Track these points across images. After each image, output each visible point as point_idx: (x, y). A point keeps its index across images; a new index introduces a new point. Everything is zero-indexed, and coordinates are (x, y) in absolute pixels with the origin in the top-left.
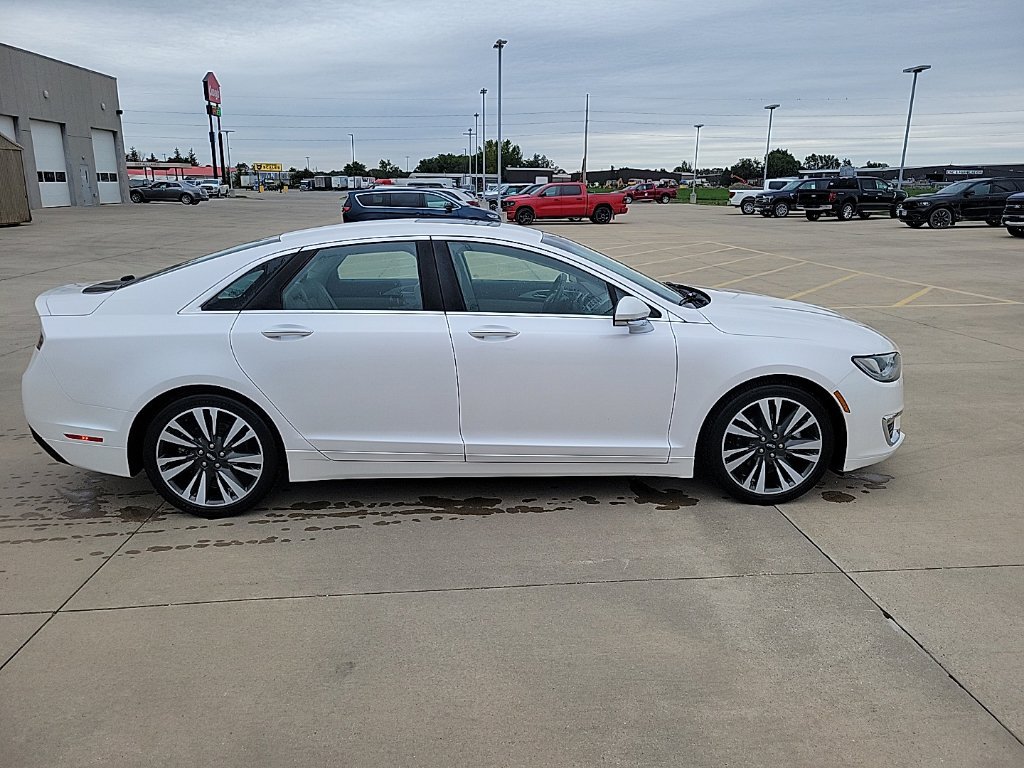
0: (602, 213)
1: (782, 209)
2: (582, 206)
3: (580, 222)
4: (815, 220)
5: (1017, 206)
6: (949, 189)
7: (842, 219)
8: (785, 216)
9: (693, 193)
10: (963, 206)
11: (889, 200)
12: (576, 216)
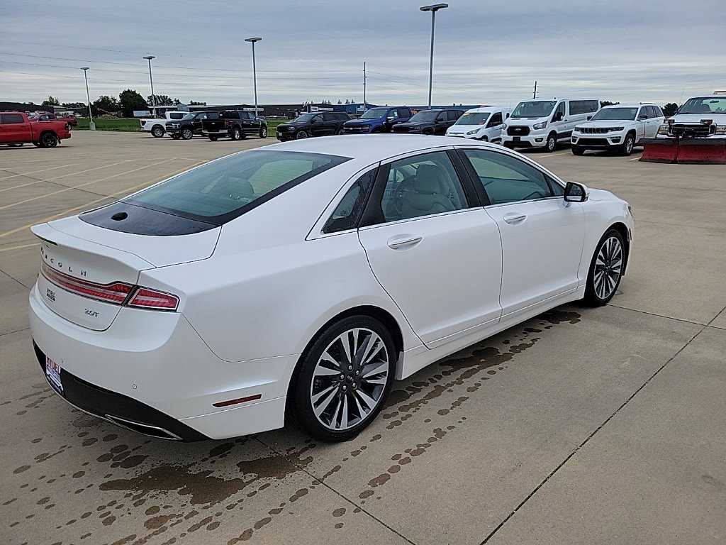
0: (47, 138)
1: (187, 133)
2: (26, 133)
3: (21, 147)
4: (216, 140)
5: (351, 129)
6: (302, 118)
7: (234, 139)
8: (191, 138)
9: (92, 122)
10: (312, 129)
11: (258, 126)
12: (18, 142)
